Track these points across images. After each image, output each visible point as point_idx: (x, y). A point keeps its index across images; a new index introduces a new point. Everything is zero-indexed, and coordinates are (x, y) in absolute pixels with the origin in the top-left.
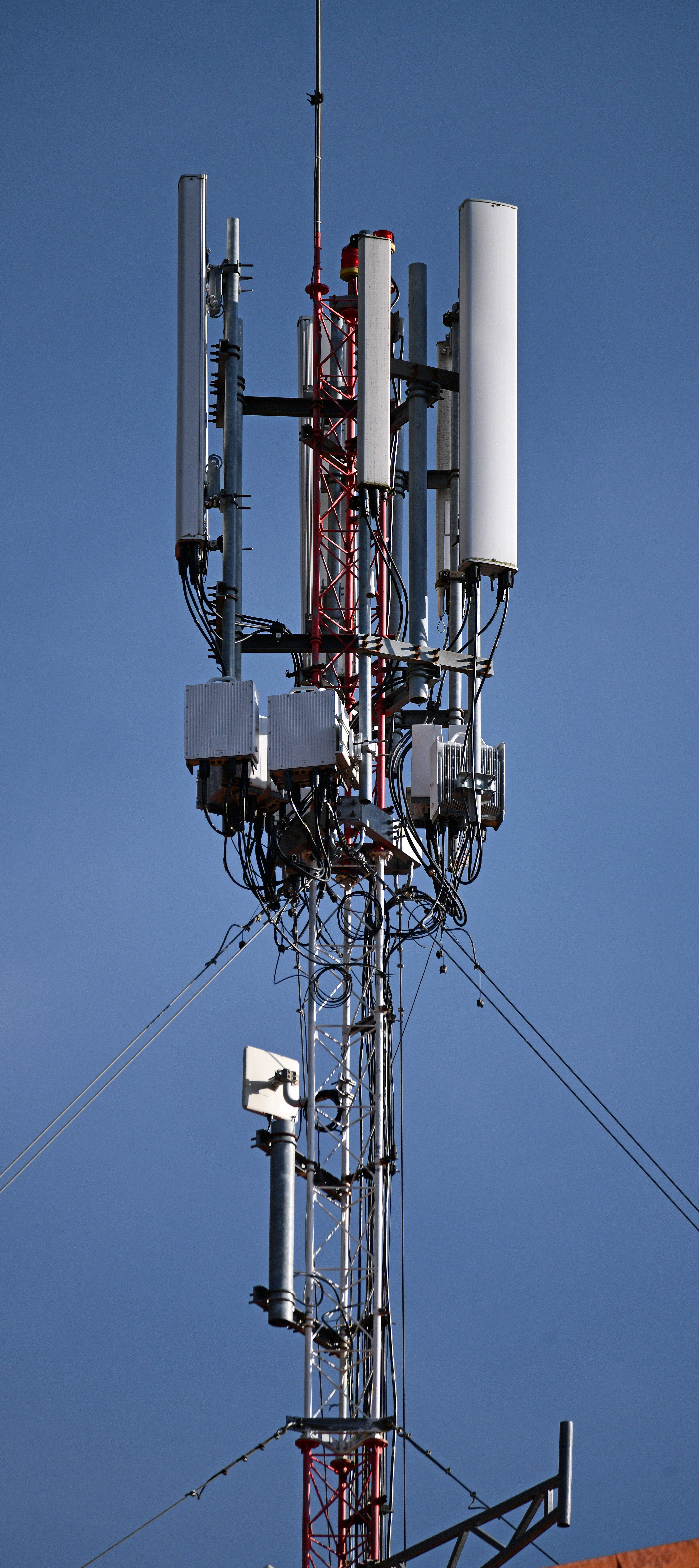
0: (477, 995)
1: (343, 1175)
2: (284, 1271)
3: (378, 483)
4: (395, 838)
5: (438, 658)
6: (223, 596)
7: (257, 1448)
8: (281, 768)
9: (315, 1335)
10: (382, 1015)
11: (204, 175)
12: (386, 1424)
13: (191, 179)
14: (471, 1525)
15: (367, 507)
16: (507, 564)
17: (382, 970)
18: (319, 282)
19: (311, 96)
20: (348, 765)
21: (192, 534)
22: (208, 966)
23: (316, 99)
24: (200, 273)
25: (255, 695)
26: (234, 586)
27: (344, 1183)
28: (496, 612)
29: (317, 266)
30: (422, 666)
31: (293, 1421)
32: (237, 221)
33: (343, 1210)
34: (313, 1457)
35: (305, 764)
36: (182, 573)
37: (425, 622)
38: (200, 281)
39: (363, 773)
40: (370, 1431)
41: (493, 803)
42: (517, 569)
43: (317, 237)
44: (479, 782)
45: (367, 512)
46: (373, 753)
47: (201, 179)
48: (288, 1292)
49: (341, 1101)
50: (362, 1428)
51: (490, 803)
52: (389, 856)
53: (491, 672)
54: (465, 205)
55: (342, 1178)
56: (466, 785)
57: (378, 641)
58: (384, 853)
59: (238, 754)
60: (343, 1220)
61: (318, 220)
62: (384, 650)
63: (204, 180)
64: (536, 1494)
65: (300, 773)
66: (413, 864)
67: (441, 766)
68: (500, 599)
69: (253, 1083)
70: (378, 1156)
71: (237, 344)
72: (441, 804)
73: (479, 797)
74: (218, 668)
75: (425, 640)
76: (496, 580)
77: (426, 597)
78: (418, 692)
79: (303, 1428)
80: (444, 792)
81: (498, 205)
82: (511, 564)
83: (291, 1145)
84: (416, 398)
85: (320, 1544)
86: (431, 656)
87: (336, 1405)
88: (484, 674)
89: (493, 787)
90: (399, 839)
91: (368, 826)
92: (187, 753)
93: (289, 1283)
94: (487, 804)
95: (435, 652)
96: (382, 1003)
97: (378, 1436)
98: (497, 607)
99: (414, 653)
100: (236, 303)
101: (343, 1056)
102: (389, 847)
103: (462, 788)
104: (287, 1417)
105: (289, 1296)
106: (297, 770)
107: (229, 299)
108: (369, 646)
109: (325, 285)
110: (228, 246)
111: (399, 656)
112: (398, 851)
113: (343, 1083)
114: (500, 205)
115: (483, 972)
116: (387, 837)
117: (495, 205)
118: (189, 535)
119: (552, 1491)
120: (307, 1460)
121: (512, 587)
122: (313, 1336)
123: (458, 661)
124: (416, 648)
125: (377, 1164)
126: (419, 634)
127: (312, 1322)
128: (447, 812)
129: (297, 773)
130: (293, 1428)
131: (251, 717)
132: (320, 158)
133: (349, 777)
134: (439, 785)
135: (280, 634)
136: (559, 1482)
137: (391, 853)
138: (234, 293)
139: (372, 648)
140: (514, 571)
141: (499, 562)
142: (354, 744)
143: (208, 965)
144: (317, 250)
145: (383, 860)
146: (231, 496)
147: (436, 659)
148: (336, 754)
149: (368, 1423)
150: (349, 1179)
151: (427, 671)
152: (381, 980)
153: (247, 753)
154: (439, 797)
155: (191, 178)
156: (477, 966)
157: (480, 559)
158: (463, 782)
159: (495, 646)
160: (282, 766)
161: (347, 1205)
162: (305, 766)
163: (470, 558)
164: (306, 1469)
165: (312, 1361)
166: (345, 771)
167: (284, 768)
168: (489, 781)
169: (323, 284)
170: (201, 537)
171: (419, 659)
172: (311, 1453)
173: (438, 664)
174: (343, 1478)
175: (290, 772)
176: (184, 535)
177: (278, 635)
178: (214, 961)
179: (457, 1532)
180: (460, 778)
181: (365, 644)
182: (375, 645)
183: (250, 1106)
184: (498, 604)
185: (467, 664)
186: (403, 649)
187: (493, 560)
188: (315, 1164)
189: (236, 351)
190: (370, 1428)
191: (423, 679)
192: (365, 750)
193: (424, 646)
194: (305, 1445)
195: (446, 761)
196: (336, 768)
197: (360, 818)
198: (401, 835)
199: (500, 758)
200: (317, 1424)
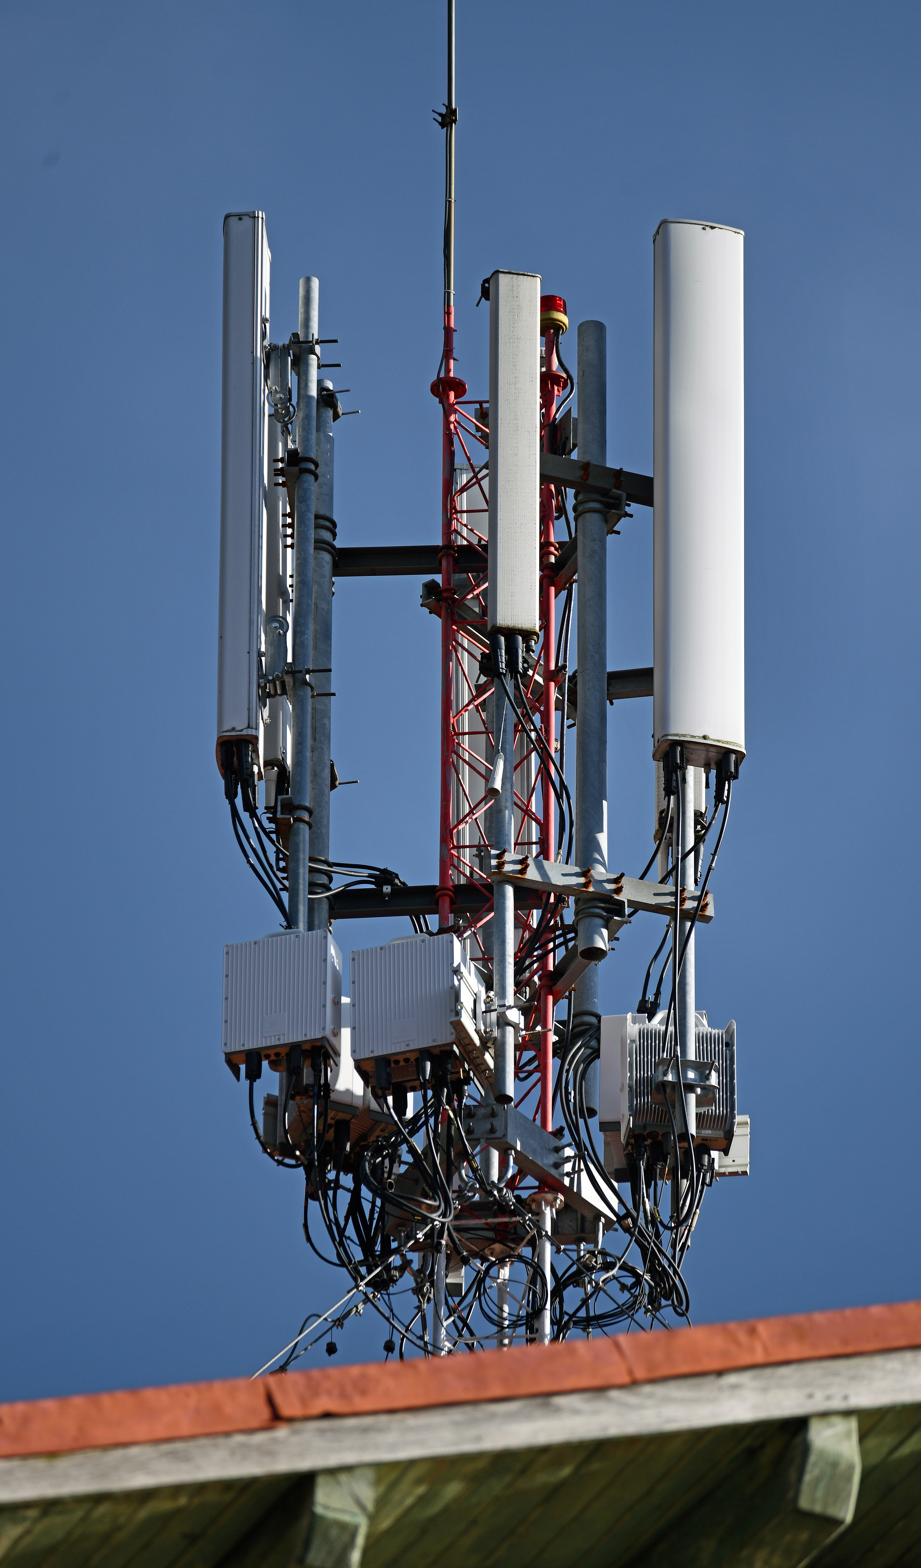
3: (520, 626)
4: (568, 1174)
5: (622, 887)
6: (289, 816)
8: (372, 1055)
11: (260, 213)
13: (240, 219)
15: (502, 662)
16: (727, 743)
18: (452, 376)
19: (440, 114)
20: (475, 1045)
21: (238, 728)
23: (448, 119)
24: (253, 352)
25: (332, 951)
26: (307, 804)
29: (448, 354)
30: (597, 902)
32: (315, 283)
35: (408, 1045)
36: (231, 796)
37: (603, 838)
38: (253, 363)
39: (500, 1057)
41: (716, 1108)
42: (746, 751)
43: (448, 313)
44: (691, 1075)
45: (502, 669)
46: (515, 1026)
47: (255, 218)
51: (712, 1110)
52: (558, 1201)
53: (710, 911)
54: (661, 230)
56: (670, 1077)
57: (523, 861)
58: (550, 1196)
59: (304, 1039)
61: (449, 288)
62: (532, 874)
63: (260, 220)
65: (402, 1063)
66: (603, 1220)
67: (634, 1056)
68: (718, 797)
71: (313, 455)
72: (635, 1114)
73: (692, 1098)
74: (281, 925)
75: (603, 865)
77: (605, 803)
78: (591, 939)
80: (638, 1095)
81: (712, 228)
82: (734, 744)
84: (588, 515)
86: (611, 887)
88: (697, 915)
89: (714, 1080)
90: (576, 1175)
91: (519, 1148)
92: (225, 1044)
94: (708, 1111)
95: (617, 881)
98: (716, 811)
99: (582, 880)
100: (311, 397)
102: (557, 1187)
103: (664, 1084)
106: (397, 1058)
107: (302, 392)
108: (508, 868)
109: (459, 379)
110: (301, 317)
111: (558, 884)
112: (574, 1197)
114: (715, 228)
116: (553, 1172)
117: (708, 228)
118: (233, 729)
123: (655, 894)
124: (587, 874)
126: (592, 855)
128: (645, 1126)
129: (397, 1062)
131: (325, 983)
133: (480, 1067)
134: (630, 1087)
135: (389, 888)
137: (561, 1197)
138: (310, 384)
139: (513, 872)
140: (740, 755)
141: (715, 741)
142: (483, 1012)
144: (448, 332)
145: (548, 1208)
146: (301, 672)
147: (618, 891)
148: (452, 1023)
151: (607, 909)
153: (318, 1036)
154: (631, 1101)
155: (240, 217)
157: (684, 736)
158: (665, 1074)
159: (711, 865)
160: (372, 1052)
162: (408, 1048)
163: (667, 735)
166: (472, 1054)
167: (376, 1054)
168: (707, 1072)
169: (456, 378)
170: (252, 732)
171: (591, 889)
173: (623, 897)
175: (384, 1061)
176: (225, 729)
177: (387, 889)
180: (660, 1068)
181: (501, 865)
182: (519, 867)
184: (716, 806)
185: (672, 899)
186: (564, 875)
187: (705, 737)
189: (313, 467)
191: (599, 921)
192: (503, 1022)
193: (599, 872)
195: (641, 1049)
196: (455, 1048)
197: (505, 1135)
198: (577, 1169)
199: (729, 1045)
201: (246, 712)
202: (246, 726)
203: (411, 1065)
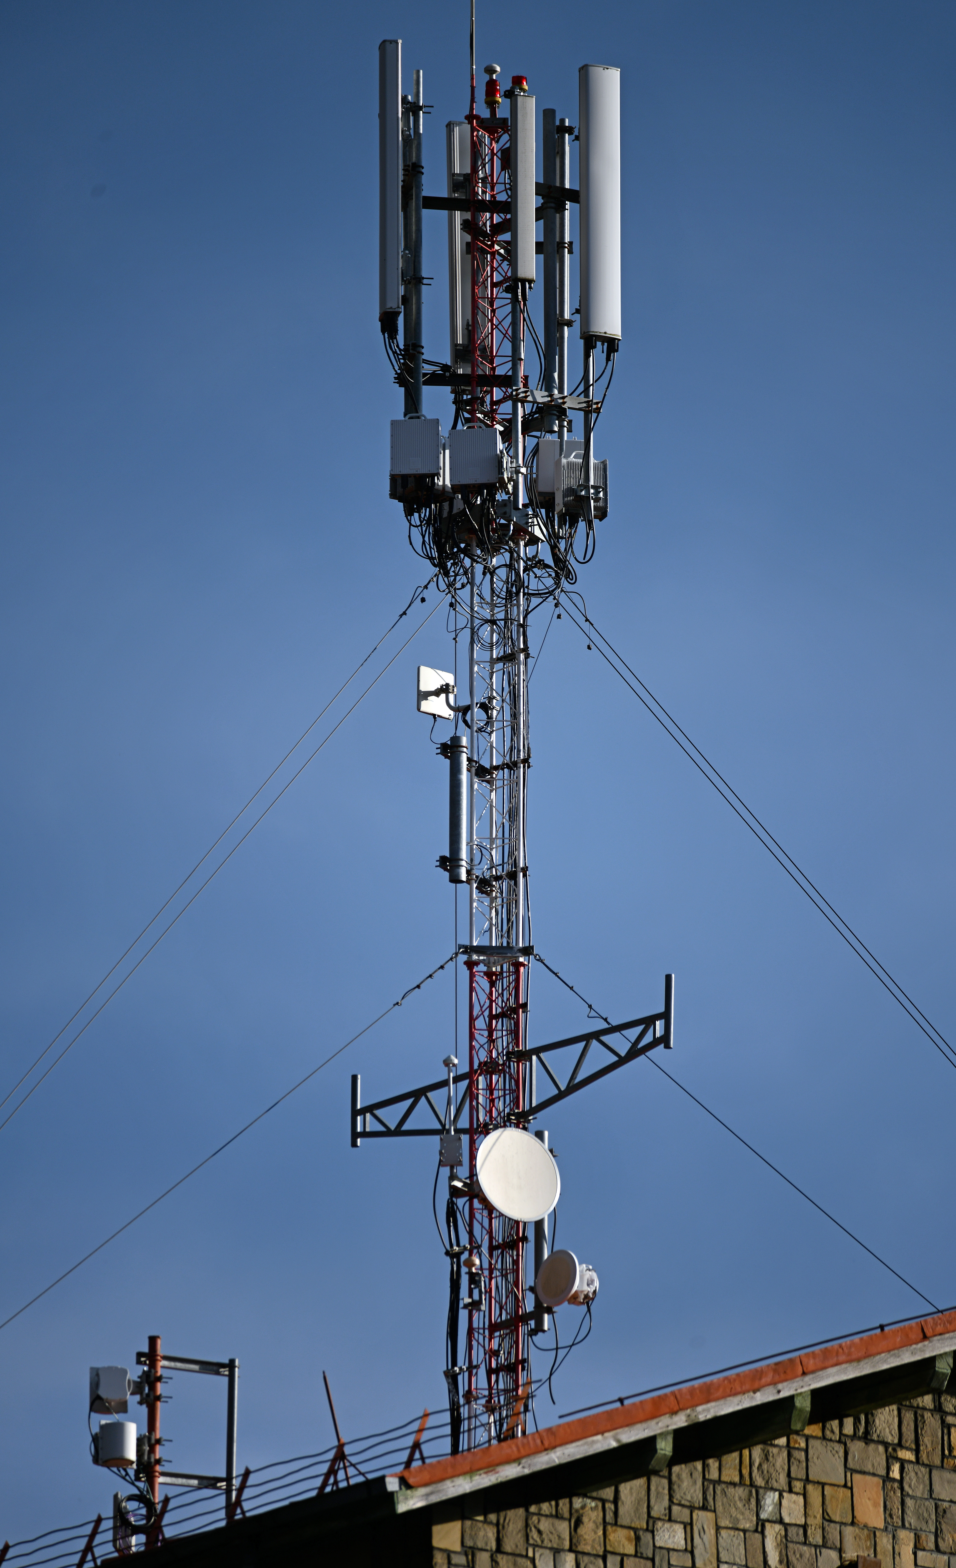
0: (588, 642)
1: (491, 765)
2: (461, 845)
3: (527, 278)
4: (531, 526)
5: (566, 402)
7: (439, 968)
8: (459, 483)
9: (476, 884)
10: (522, 654)
11: (400, 40)
12: (527, 951)
13: (391, 43)
14: (595, 1036)
16: (614, 335)
17: (522, 622)
18: (475, 113)
20: (506, 482)
21: (394, 308)
22: (401, 617)
24: (397, 112)
27: (492, 771)
28: (605, 368)
29: (473, 100)
30: (555, 408)
31: (463, 948)
32: (421, 72)
33: (491, 791)
34: (476, 973)
35: (477, 480)
36: (385, 332)
37: (556, 375)
38: (398, 121)
39: (516, 487)
40: (515, 955)
41: (601, 504)
42: (621, 338)
43: (472, 79)
44: (592, 491)
47: (397, 43)
48: (463, 860)
49: (490, 712)
50: (510, 953)
52: (526, 539)
54: (584, 68)
55: (490, 767)
56: (583, 493)
57: (526, 392)
58: (523, 537)
59: (429, 473)
60: (492, 798)
61: (473, 65)
62: (530, 398)
63: (400, 44)
64: (646, 1021)
65: (475, 487)
66: (540, 541)
67: (565, 477)
68: (608, 359)
69: (425, 692)
70: (520, 757)
72: (565, 505)
73: (592, 501)
75: (557, 388)
76: (606, 344)
78: (552, 427)
79: (470, 952)
80: (567, 496)
81: (607, 69)
82: (616, 336)
83: (464, 754)
84: (549, 209)
85: (480, 1034)
86: (560, 401)
87: (487, 931)
89: (601, 495)
90: (534, 526)
92: (390, 470)
93: (464, 854)
94: (597, 504)
95: (563, 398)
96: (522, 646)
97: (521, 959)
98: (606, 365)
99: (549, 399)
100: (420, 133)
101: (491, 679)
102: (526, 532)
103: (580, 495)
104: (459, 945)
105: (464, 863)
106: (472, 485)
107: (416, 130)
108: (520, 396)
110: (415, 92)
111: (540, 402)
112: (532, 535)
113: (491, 699)
114: (606, 66)
115: (592, 625)
116: (525, 526)
117: (605, 69)
118: (391, 308)
119: (659, 1021)
120: (472, 976)
121: (617, 351)
122: (475, 887)
123: (579, 403)
124: (551, 395)
125: (519, 763)
126: (552, 384)
127: (475, 876)
128: (569, 510)
129: (471, 487)
130: (463, 953)
131: (438, 446)
134: (563, 490)
135: (448, 373)
136: (664, 1017)
137: (528, 537)
138: (420, 126)
139: (522, 397)
140: (619, 340)
141: (609, 334)
142: (510, 468)
144: (472, 88)
145: (522, 542)
146: (419, 278)
147: (564, 403)
148: (497, 476)
149: (515, 950)
150: (495, 768)
151: (557, 411)
152: (522, 629)
153: (435, 472)
154: (563, 499)
156: (587, 620)
157: (596, 332)
158: (582, 491)
160: (461, 479)
161: (494, 787)
162: (476, 483)
163: (589, 332)
164: (471, 982)
165: (475, 904)
166: (504, 486)
167: (461, 483)
168: (598, 491)
170: (400, 310)
171: (553, 403)
172: (474, 970)
173: (565, 406)
174: (492, 984)
175: (465, 484)
176: (385, 307)
177: (447, 374)
178: (404, 613)
179: (584, 1038)
180: (578, 487)
181: (517, 395)
182: (524, 395)
183: (423, 711)
184: (607, 363)
185: (585, 405)
186: (542, 397)
187: (605, 333)
188: (476, 762)
190: (516, 954)
191: (555, 417)
192: (518, 472)
193: (556, 393)
194: (470, 965)
195: (568, 473)
196: (498, 485)
197: (510, 516)
198: (533, 523)
199: (606, 472)
200: (479, 950)
201: (397, 299)
202: (397, 306)
203: (477, 489)
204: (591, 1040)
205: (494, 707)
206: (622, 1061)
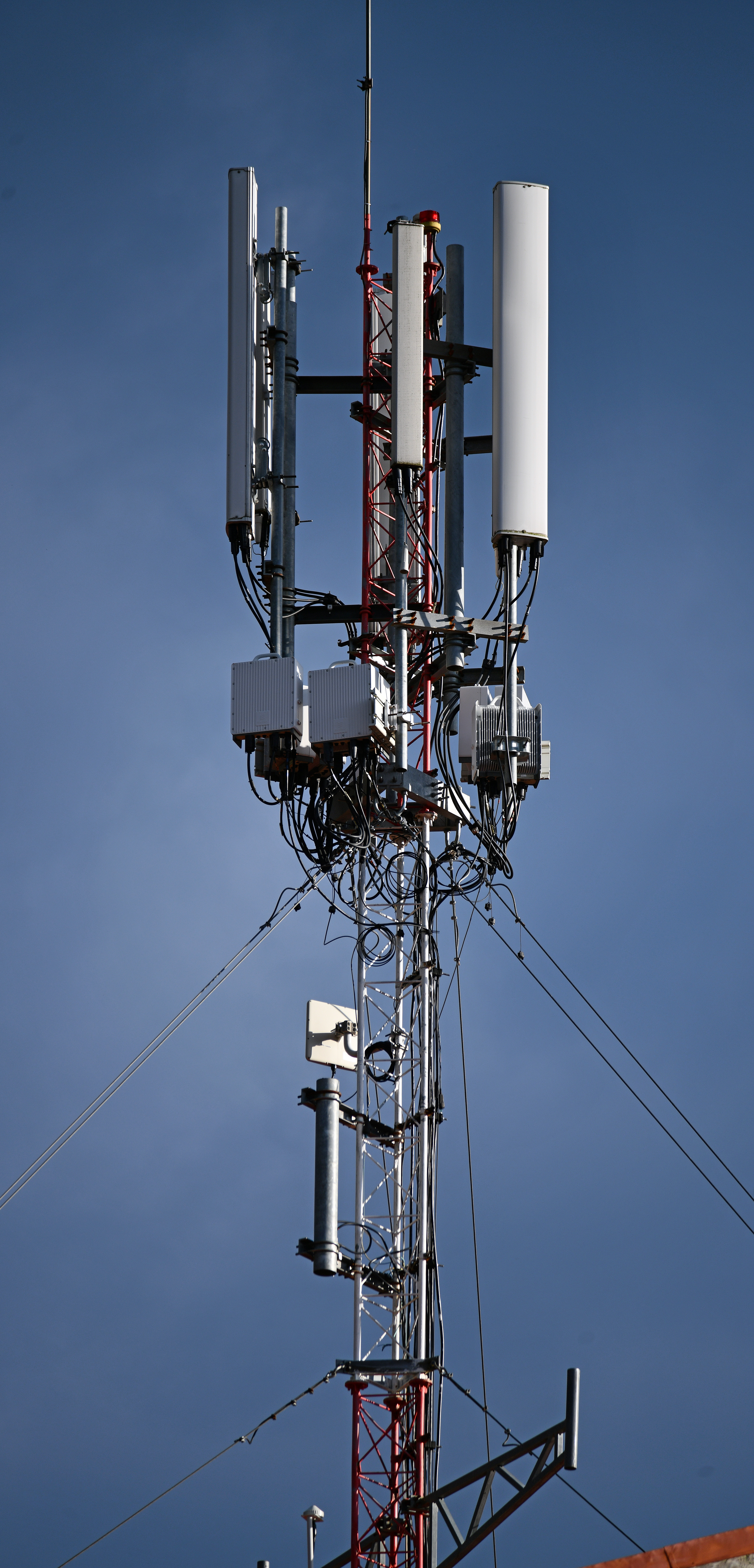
1: (395, 1123)
2: (328, 1222)
3: (411, 463)
4: (440, 799)
5: (473, 627)
6: (270, 574)
7: (306, 1392)
8: (321, 741)
9: (365, 1280)
10: (427, 970)
11: (251, 168)
12: (430, 1365)
13: (239, 172)
14: (496, 1465)
15: (400, 487)
16: (537, 534)
17: (427, 928)
18: (369, 264)
19: (362, 82)
20: (384, 736)
21: (240, 517)
22: (262, 930)
23: (366, 85)
24: (247, 263)
25: (298, 670)
26: (282, 564)
27: (397, 1131)
28: (528, 580)
29: (366, 247)
30: (458, 636)
31: (342, 1365)
32: (285, 210)
33: (396, 1157)
34: (362, 1398)
35: (343, 735)
36: (235, 552)
37: (461, 593)
38: (247, 271)
39: (398, 740)
40: (415, 1371)
41: (529, 763)
42: (547, 539)
43: (367, 219)
44: (514, 745)
45: (400, 491)
46: (409, 723)
47: (248, 172)
48: (332, 1243)
49: (394, 1053)
50: (408, 1369)
51: (527, 764)
52: (434, 817)
53: (526, 637)
54: (497, 187)
55: (395, 1126)
56: (501, 748)
57: (413, 615)
58: (429, 815)
59: (281, 729)
60: (396, 1167)
61: (367, 202)
62: (419, 622)
63: (251, 172)
64: (547, 1438)
65: (340, 744)
67: (480, 729)
68: (532, 567)
69: (316, 1035)
70: (423, 1107)
71: (284, 329)
72: (480, 766)
73: (515, 759)
74: (266, 644)
75: (462, 610)
76: (529, 549)
77: (463, 569)
78: (454, 661)
79: (352, 1370)
80: (483, 754)
81: (529, 186)
82: (541, 534)
83: (335, 1101)
84: (452, 376)
85: (370, 1480)
86: (466, 626)
87: (390, 1345)
88: (519, 639)
89: (528, 749)
90: (445, 800)
91: (410, 790)
92: (233, 729)
93: (333, 1235)
94: (525, 764)
95: (470, 622)
96: (427, 958)
97: (423, 1376)
98: (530, 576)
99: (448, 623)
100: (283, 288)
101: (396, 1008)
102: (434, 808)
103: (498, 752)
104: (336, 1360)
105: (333, 1248)
106: (337, 742)
107: (277, 285)
108: (404, 619)
109: (374, 266)
110: (276, 234)
111: (434, 627)
112: (443, 812)
113: (395, 1035)
114: (531, 186)
115: (524, 926)
116: (431, 799)
117: (526, 186)
118: (236, 517)
119: (562, 1434)
120: (356, 1401)
121: (542, 555)
122: (362, 1282)
123: (493, 629)
124: (451, 619)
125: (422, 1114)
126: (455, 604)
127: (361, 1268)
128: (486, 773)
129: (336, 744)
130: (342, 1371)
131: (293, 693)
132: (370, 142)
133: (387, 746)
134: (478, 748)
135: (331, 606)
136: (566, 1427)
137: (436, 814)
138: (282, 280)
139: (407, 622)
140: (545, 541)
141: (529, 533)
142: (389, 715)
143: (262, 928)
144: (367, 231)
145: (428, 821)
146: (277, 477)
147: (471, 629)
148: (370, 727)
149: (413, 1364)
150: (400, 1127)
151: (463, 641)
152: (427, 937)
153: (289, 727)
154: (478, 759)
155: (239, 170)
157: (511, 531)
158: (499, 745)
159: (527, 613)
160: (322, 738)
161: (400, 1152)
162: (343, 738)
163: (500, 531)
164: (355, 1410)
165: (361, 1306)
166: (382, 740)
167: (324, 740)
168: (524, 743)
169: (372, 265)
170: (248, 519)
171: (454, 629)
172: (360, 1394)
173: (473, 633)
174: (396, 1416)
175: (329, 744)
176: (231, 517)
177: (330, 607)
178: (268, 924)
179: (483, 1472)
180: (496, 741)
181: (399, 618)
182: (410, 618)
183: (312, 1059)
184: (530, 573)
185: (503, 631)
186: (437, 621)
187: (523, 532)
188: (364, 1116)
189: (284, 336)
190: (415, 1369)
191: (459, 648)
192: (400, 721)
193: (460, 616)
194: (355, 1387)
195: (485, 725)
196: (372, 739)
197: (402, 783)
198: (445, 796)
199: (538, 718)
200: (370, 1367)
202: (244, 515)
203: (345, 746)
204: (492, 1472)
205: (399, 1046)
206: (524, 1494)
